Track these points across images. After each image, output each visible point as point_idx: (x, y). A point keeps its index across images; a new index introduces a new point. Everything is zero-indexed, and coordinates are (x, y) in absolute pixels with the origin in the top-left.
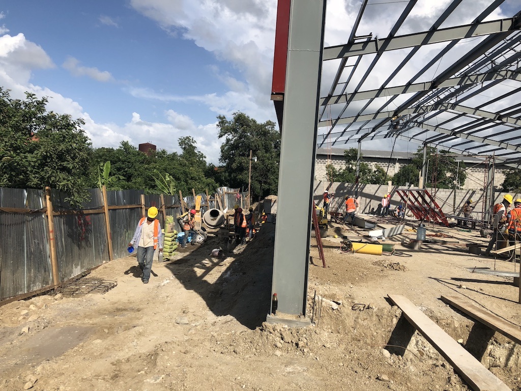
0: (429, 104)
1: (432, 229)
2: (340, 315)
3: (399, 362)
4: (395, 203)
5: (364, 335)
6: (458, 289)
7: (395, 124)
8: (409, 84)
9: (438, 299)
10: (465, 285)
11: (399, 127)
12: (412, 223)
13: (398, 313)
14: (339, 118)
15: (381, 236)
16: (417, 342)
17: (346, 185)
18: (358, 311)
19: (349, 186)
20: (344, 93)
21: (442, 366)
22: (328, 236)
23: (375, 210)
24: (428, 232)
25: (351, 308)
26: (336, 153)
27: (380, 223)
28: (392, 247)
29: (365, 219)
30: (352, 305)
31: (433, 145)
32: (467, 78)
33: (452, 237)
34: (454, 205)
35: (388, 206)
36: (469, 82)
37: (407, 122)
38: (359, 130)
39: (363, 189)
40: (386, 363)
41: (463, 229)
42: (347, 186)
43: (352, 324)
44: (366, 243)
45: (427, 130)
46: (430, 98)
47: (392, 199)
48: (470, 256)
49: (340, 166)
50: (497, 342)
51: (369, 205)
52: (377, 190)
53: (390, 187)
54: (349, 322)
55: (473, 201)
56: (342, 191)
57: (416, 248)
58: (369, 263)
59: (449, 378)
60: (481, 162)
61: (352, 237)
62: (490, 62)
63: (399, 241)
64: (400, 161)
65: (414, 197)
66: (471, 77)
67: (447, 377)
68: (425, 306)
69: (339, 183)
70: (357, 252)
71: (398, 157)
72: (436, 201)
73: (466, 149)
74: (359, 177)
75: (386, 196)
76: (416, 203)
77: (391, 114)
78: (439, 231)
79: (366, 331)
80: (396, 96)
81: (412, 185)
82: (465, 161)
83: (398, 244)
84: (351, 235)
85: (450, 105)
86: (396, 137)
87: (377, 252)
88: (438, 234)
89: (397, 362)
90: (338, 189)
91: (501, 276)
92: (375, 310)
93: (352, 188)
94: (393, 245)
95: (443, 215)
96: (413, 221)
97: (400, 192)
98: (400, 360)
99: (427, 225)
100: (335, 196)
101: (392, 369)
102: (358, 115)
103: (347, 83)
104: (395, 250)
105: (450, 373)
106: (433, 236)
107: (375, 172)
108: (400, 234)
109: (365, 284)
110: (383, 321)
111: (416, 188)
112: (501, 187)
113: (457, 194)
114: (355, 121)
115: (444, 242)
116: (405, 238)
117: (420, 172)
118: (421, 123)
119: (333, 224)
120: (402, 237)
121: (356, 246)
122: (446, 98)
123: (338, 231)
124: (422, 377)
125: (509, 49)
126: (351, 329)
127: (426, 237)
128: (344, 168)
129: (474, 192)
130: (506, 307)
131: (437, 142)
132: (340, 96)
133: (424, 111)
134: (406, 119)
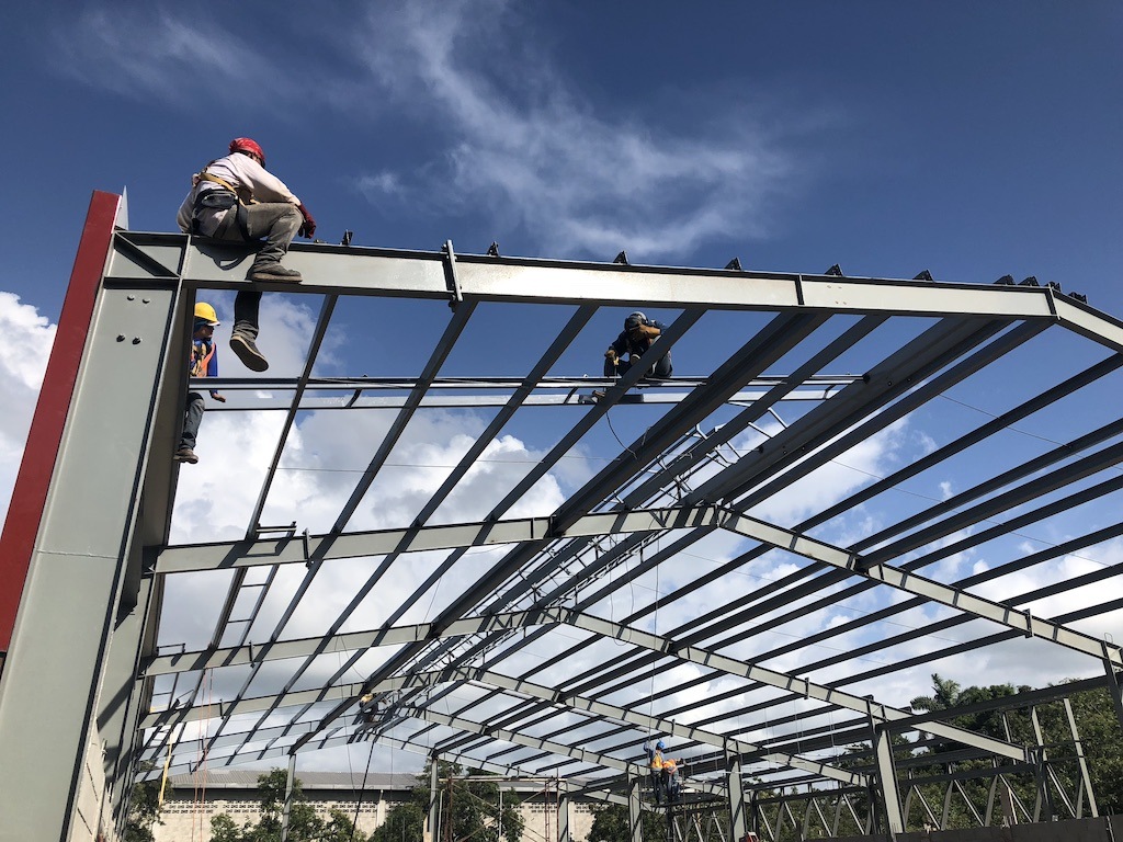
0: (434, 669)
7: (369, 710)
8: (387, 627)
11: (377, 718)
14: (239, 699)
20: (246, 643)
31: (449, 757)
32: (494, 618)
36: (498, 628)
37: (395, 707)
38: (289, 727)
45: (436, 725)
46: (434, 656)
49: (248, 817)
62: (531, 590)
64: (389, 795)
66: (501, 618)
71: (382, 787)
73: (513, 764)
77: (357, 690)
80: (362, 652)
82: (518, 789)
86: (375, 741)
102: (284, 692)
103: (252, 621)
107: (329, 825)
114: (276, 705)
117: (426, 822)
118: (422, 708)
122: (466, 656)
125: (558, 569)
132: (235, 650)
133: (424, 683)
134: (391, 699)
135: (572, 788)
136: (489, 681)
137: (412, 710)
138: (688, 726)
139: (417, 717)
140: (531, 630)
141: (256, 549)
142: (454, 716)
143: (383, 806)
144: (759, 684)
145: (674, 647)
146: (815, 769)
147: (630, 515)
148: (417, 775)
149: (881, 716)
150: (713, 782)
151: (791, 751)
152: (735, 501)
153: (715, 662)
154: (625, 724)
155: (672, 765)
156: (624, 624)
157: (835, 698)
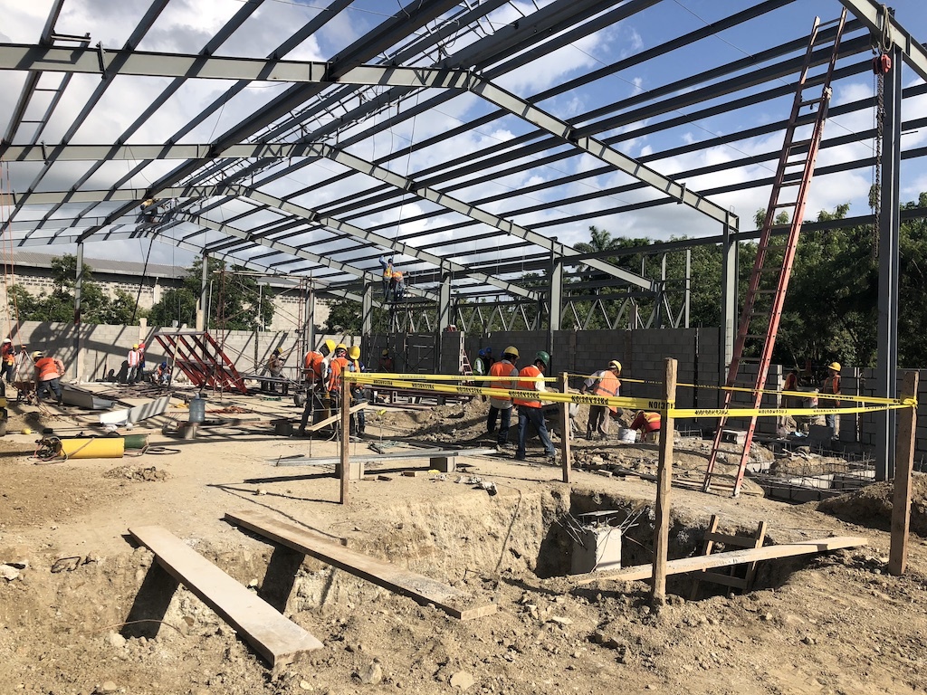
0: (208, 183)
1: (219, 400)
2: (25, 588)
3: (140, 650)
4: (153, 358)
5: (77, 616)
6: (253, 498)
7: (150, 213)
8: (170, 143)
9: (221, 520)
10: (263, 488)
11: (156, 220)
12: (184, 393)
13: (147, 559)
14: (30, 192)
15: (124, 422)
16: (182, 603)
17: (54, 326)
18: (64, 573)
19: (60, 328)
20: (38, 143)
21: (217, 633)
22: (8, 433)
23: (115, 374)
24: (209, 407)
25: (49, 569)
26: (31, 262)
27: (126, 397)
28: (143, 440)
29: (95, 391)
30: (53, 562)
31: (218, 256)
32: (266, 146)
33: (251, 412)
34: (256, 358)
35: (141, 364)
36: (269, 155)
37: (172, 212)
38: (77, 220)
39: (89, 333)
40: (115, 658)
41: (268, 397)
42: (56, 329)
43: (52, 599)
44: (91, 437)
45: (207, 229)
46: (210, 172)
47: (148, 351)
48: (277, 439)
49: (40, 289)
50: (307, 571)
51: (103, 364)
52: (119, 336)
53: (143, 330)
54: (45, 598)
55: (284, 350)
56: (44, 340)
57: (189, 436)
58: (97, 474)
59: (227, 651)
60: (292, 286)
61: (63, 430)
62: (298, 126)
63: (159, 427)
64: (163, 282)
65: (187, 345)
66: (272, 147)
67: (224, 650)
68: (197, 536)
69: (38, 324)
70: (72, 457)
71: (158, 275)
72: (224, 351)
73: (272, 265)
74: (81, 311)
75: (136, 346)
76: (192, 358)
77: (141, 195)
78: (231, 403)
79: (81, 607)
80: (147, 162)
81: (185, 326)
82: (271, 285)
83: (157, 433)
84: (62, 425)
85: (243, 189)
86: (153, 238)
87: (114, 452)
88: (229, 408)
89: (136, 650)
90: (36, 335)
91: (319, 466)
92: (100, 563)
93: (66, 331)
94: (144, 436)
95: (238, 374)
96: (188, 390)
97: (162, 337)
98: (142, 645)
99: (211, 395)
100: (28, 349)
101: (125, 667)
102: (74, 190)
103: (44, 123)
104: (150, 444)
105: (229, 642)
106: (219, 412)
107: (116, 302)
108: (162, 414)
109: (84, 516)
110: (118, 581)
111: (192, 330)
112: (325, 326)
113: (260, 338)
114: (66, 200)
115: (237, 421)
116: (169, 421)
117: (198, 303)
118: (195, 216)
119: (23, 407)
120: (164, 420)
121: (68, 446)
122: (237, 176)
123: (33, 420)
124: (181, 663)
125: (324, 112)
126: (50, 611)
127: (206, 415)
128: (50, 291)
129: (285, 335)
130: (323, 512)
131: (225, 251)
132: (28, 148)
133: (200, 194)
134: (169, 205)
135: (318, 286)
136: (256, 199)
137: (187, 216)
138: (416, 248)
139: (192, 221)
140: (296, 160)
141: (51, 55)
142: (224, 223)
143: (158, 290)
144: (476, 222)
145: (415, 186)
146: (504, 286)
147: (396, 70)
148: (187, 268)
149: (560, 252)
150: (428, 290)
151: (489, 272)
152: (485, 70)
153: (445, 201)
154: (367, 242)
155: (399, 276)
156: (376, 164)
157: (530, 237)
